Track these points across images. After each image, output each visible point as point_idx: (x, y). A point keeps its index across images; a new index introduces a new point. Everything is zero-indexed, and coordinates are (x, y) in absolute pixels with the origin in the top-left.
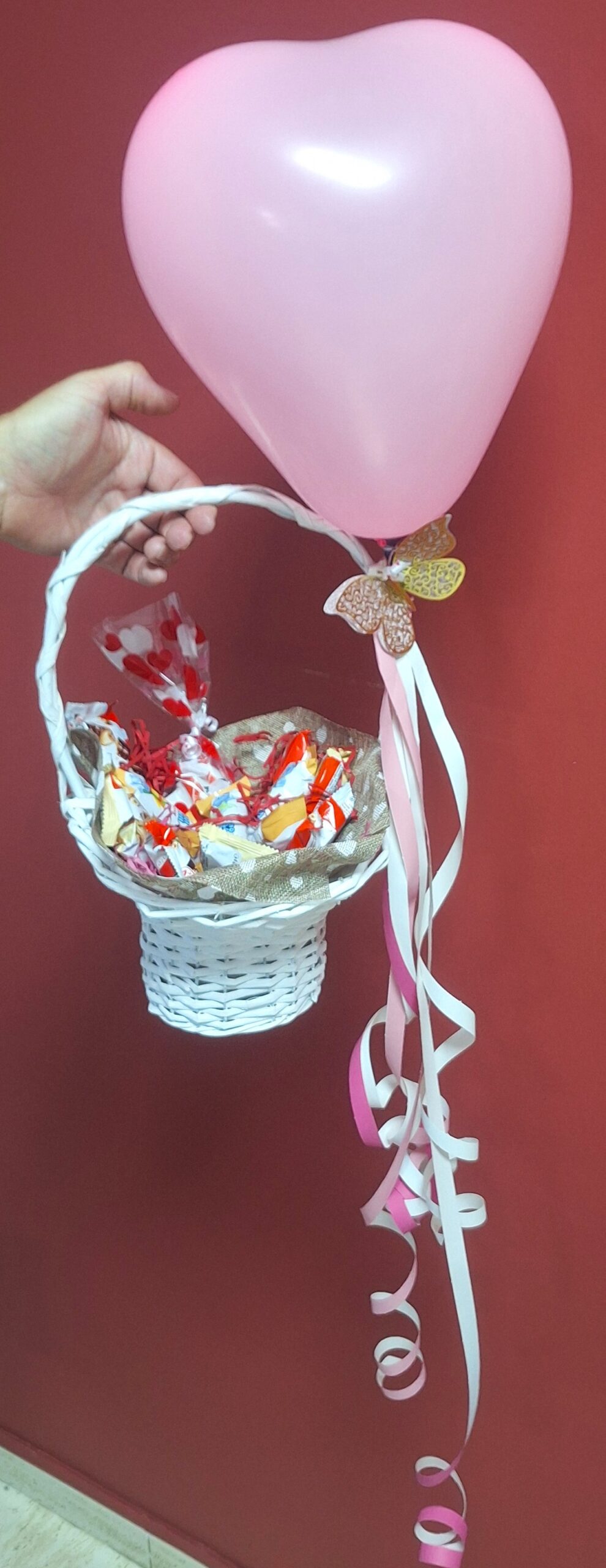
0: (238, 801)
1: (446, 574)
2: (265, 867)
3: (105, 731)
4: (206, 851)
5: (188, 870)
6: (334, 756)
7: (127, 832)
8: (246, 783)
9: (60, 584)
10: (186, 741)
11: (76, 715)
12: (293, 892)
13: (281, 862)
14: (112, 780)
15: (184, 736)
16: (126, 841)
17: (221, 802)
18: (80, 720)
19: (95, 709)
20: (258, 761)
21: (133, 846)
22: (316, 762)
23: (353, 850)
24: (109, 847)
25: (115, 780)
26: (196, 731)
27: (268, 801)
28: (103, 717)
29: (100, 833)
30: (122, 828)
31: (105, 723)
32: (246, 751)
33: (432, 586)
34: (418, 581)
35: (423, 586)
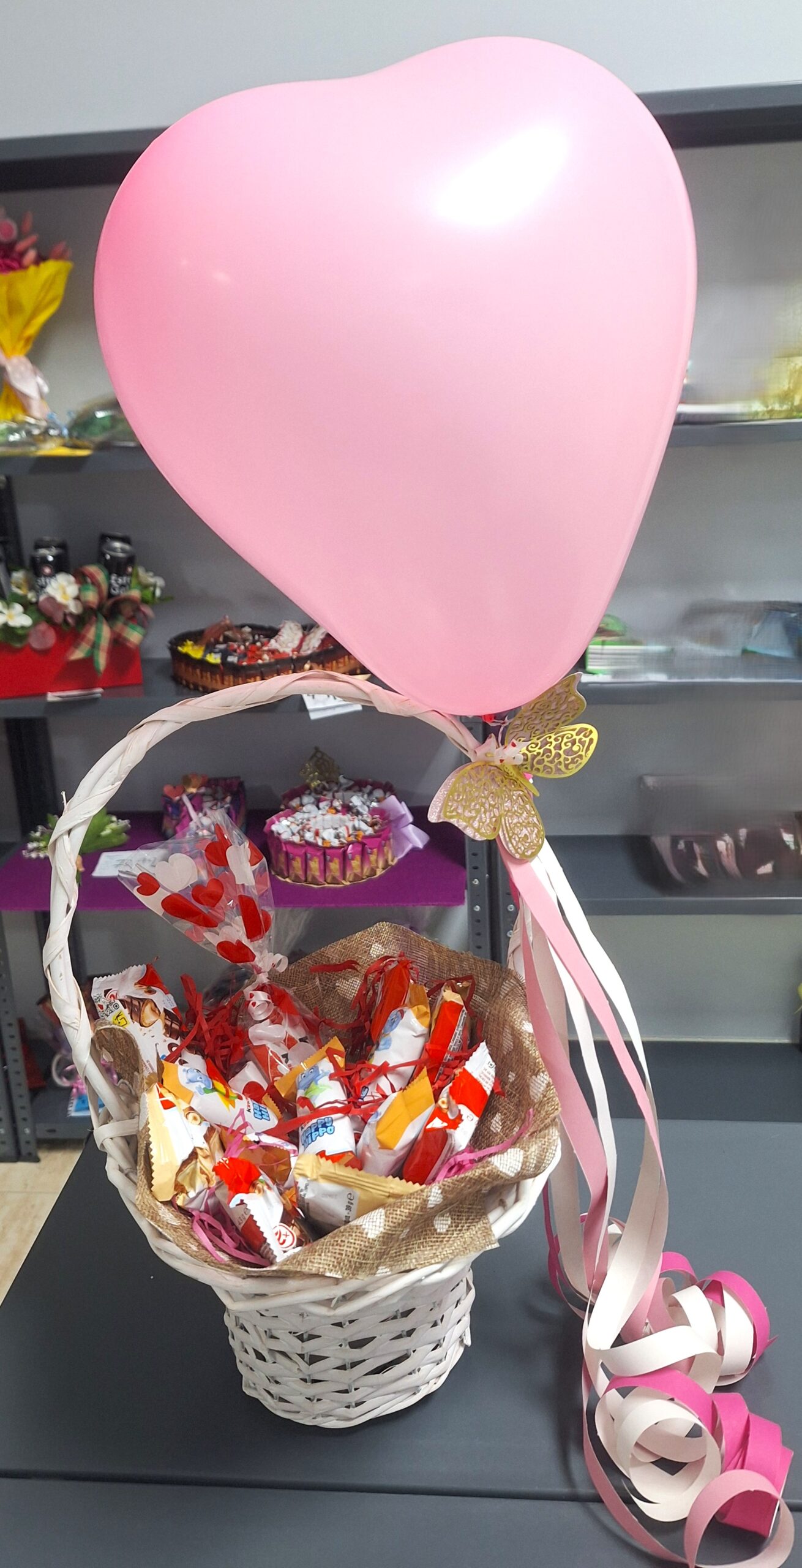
0: (331, 1077)
1: (574, 743)
2: (400, 1221)
3: (146, 1005)
4: (305, 1195)
5: (284, 1229)
6: (453, 1000)
7: (188, 1174)
8: (336, 1044)
9: (66, 837)
10: (252, 996)
11: (106, 992)
12: (440, 1238)
13: (422, 1208)
14: (161, 1096)
15: (248, 990)
16: (187, 1188)
17: (310, 1084)
18: (112, 996)
19: (130, 976)
20: (343, 1000)
21: (199, 1194)
22: (429, 1011)
23: (520, 1165)
24: (164, 1203)
25: (165, 1095)
26: (263, 978)
27: (373, 1070)
28: (141, 982)
29: (150, 1186)
30: (180, 1170)
31: (145, 992)
32: (326, 988)
33: (556, 761)
34: (539, 757)
35: (546, 763)
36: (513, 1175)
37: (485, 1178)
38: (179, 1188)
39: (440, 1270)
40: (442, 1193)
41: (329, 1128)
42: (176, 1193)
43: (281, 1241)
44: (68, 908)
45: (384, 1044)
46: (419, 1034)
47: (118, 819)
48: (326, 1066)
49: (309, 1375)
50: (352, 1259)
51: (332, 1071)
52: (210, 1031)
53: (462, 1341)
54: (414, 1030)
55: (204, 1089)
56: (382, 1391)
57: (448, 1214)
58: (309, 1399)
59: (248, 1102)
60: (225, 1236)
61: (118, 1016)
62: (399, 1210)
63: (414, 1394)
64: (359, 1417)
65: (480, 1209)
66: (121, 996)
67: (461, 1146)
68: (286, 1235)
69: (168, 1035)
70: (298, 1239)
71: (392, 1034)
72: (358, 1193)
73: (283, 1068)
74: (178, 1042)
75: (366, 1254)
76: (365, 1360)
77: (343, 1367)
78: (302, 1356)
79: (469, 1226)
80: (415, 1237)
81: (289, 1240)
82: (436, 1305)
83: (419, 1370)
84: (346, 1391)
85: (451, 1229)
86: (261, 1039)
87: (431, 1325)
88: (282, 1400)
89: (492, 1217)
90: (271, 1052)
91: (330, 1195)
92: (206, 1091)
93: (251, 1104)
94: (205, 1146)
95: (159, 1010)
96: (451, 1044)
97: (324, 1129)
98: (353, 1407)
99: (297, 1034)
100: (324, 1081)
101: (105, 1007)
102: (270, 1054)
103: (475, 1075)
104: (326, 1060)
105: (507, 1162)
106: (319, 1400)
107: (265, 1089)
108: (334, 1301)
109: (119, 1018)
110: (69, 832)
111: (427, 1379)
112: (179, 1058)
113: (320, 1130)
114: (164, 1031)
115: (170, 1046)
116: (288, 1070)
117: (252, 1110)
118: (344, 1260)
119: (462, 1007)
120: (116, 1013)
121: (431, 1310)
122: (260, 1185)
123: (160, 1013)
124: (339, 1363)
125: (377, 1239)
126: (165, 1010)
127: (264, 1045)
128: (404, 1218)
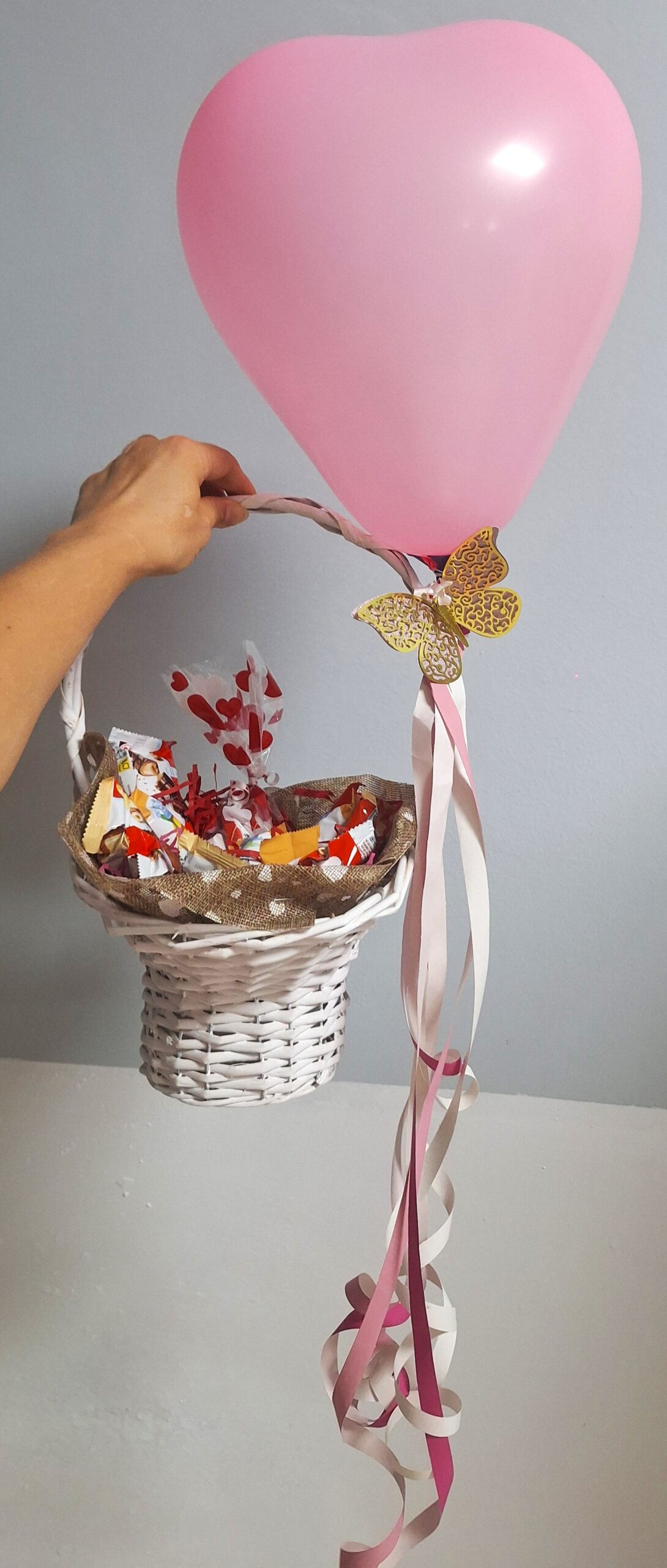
1: (501, 607)
2: (231, 879)
3: (150, 764)
6: (369, 799)
7: (115, 841)
11: (122, 743)
13: (252, 877)
14: (115, 787)
16: (111, 851)
18: (126, 748)
19: (148, 742)
23: (342, 876)
25: (118, 788)
28: (154, 750)
29: (82, 834)
30: (108, 835)
31: (154, 756)
33: (486, 620)
34: (471, 612)
35: (477, 619)
37: (310, 874)
40: (271, 872)
42: (101, 853)
55: (161, 815)
61: (124, 761)
66: (133, 750)
69: (159, 789)
74: (165, 797)
80: (249, 907)
85: (283, 916)
101: (116, 752)
102: (235, 829)
105: (332, 871)
114: (157, 784)
115: (157, 795)
119: (375, 806)
120: (123, 758)
122: (156, 854)
123: (159, 772)
125: (208, 884)
126: (164, 774)
127: (233, 823)
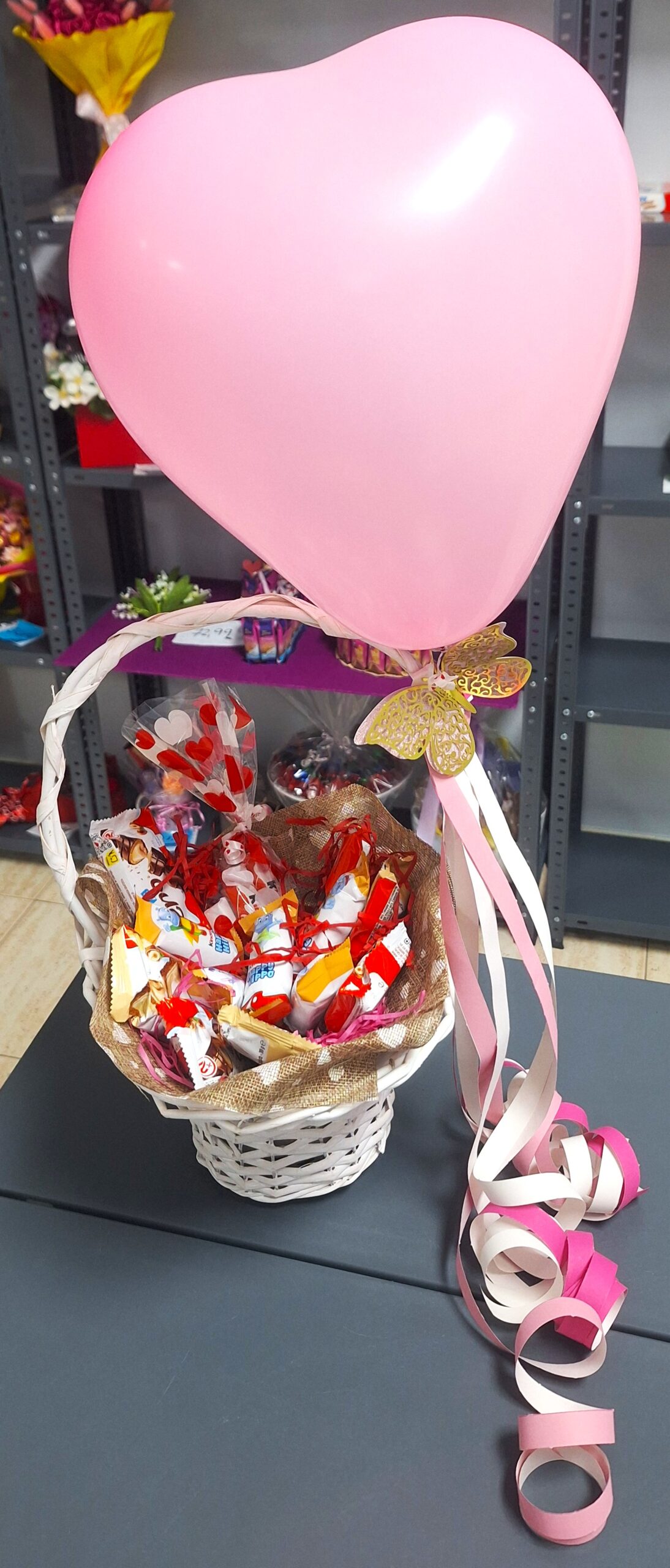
0: (282, 926)
2: (292, 1074)
3: (136, 845)
4: (227, 1036)
5: (207, 1060)
6: (387, 878)
7: (142, 1002)
8: (292, 896)
9: (54, 724)
10: (227, 844)
11: (102, 832)
12: (332, 1085)
13: (311, 1065)
14: (126, 936)
15: (226, 838)
16: (141, 1013)
17: (263, 930)
18: (108, 835)
19: (126, 816)
20: (315, 848)
21: (148, 1020)
22: (368, 882)
23: (402, 1040)
24: (121, 1024)
25: (129, 936)
26: (242, 827)
27: (316, 925)
28: (136, 822)
29: (109, 1010)
30: (135, 999)
31: (138, 832)
32: (301, 836)
33: (493, 684)
35: (482, 686)
36: (395, 1047)
37: (369, 1047)
38: (134, 1012)
39: (329, 1111)
40: (330, 1055)
41: (269, 972)
42: (131, 1016)
43: (204, 1070)
44: (57, 779)
45: (329, 904)
46: (358, 900)
47: (200, 588)
48: (280, 915)
49: (242, 1161)
50: (248, 1099)
51: (285, 921)
52: (190, 870)
53: (377, 1149)
54: (354, 896)
55: (171, 927)
56: (300, 1181)
57: (342, 1067)
58: (242, 1177)
59: (212, 938)
60: (164, 1058)
61: (111, 853)
62: (292, 1064)
63: (330, 1185)
64: (281, 1196)
65: (371, 1065)
66: (116, 836)
67: (369, 1008)
68: (209, 1065)
69: (152, 872)
70: (218, 1070)
71: (336, 897)
72: (268, 1041)
73: (249, 908)
74: (161, 878)
75: (260, 1096)
76: (286, 1156)
77: (268, 1159)
78: (237, 1146)
79: (359, 1078)
80: (309, 1083)
81: (211, 1069)
82: (350, 1121)
83: (333, 1169)
84: (271, 1177)
85: (343, 1079)
86: (233, 882)
87: (346, 1136)
88: (222, 1173)
89: (380, 1073)
90: (241, 892)
91: (247, 1040)
92: (172, 928)
93: (214, 939)
94: (161, 979)
95: (147, 849)
96: (382, 914)
97: (266, 972)
98: (277, 1189)
99: (266, 877)
100: (275, 929)
101: (100, 845)
102: (239, 893)
103: (391, 950)
104: (281, 909)
105: (391, 1036)
106: (249, 1179)
107: (233, 922)
108: (240, 1123)
109: (112, 855)
110: (56, 720)
111: (341, 1176)
112: (160, 893)
113: (263, 972)
114: (149, 868)
115: (153, 882)
116: (254, 910)
117: (214, 945)
118: (241, 1099)
119: (395, 884)
120: (109, 850)
121: (346, 1124)
122: (194, 1022)
123: (147, 852)
124: (266, 1155)
125: (270, 1086)
126: (153, 849)
127: (235, 887)
128: (295, 1072)
